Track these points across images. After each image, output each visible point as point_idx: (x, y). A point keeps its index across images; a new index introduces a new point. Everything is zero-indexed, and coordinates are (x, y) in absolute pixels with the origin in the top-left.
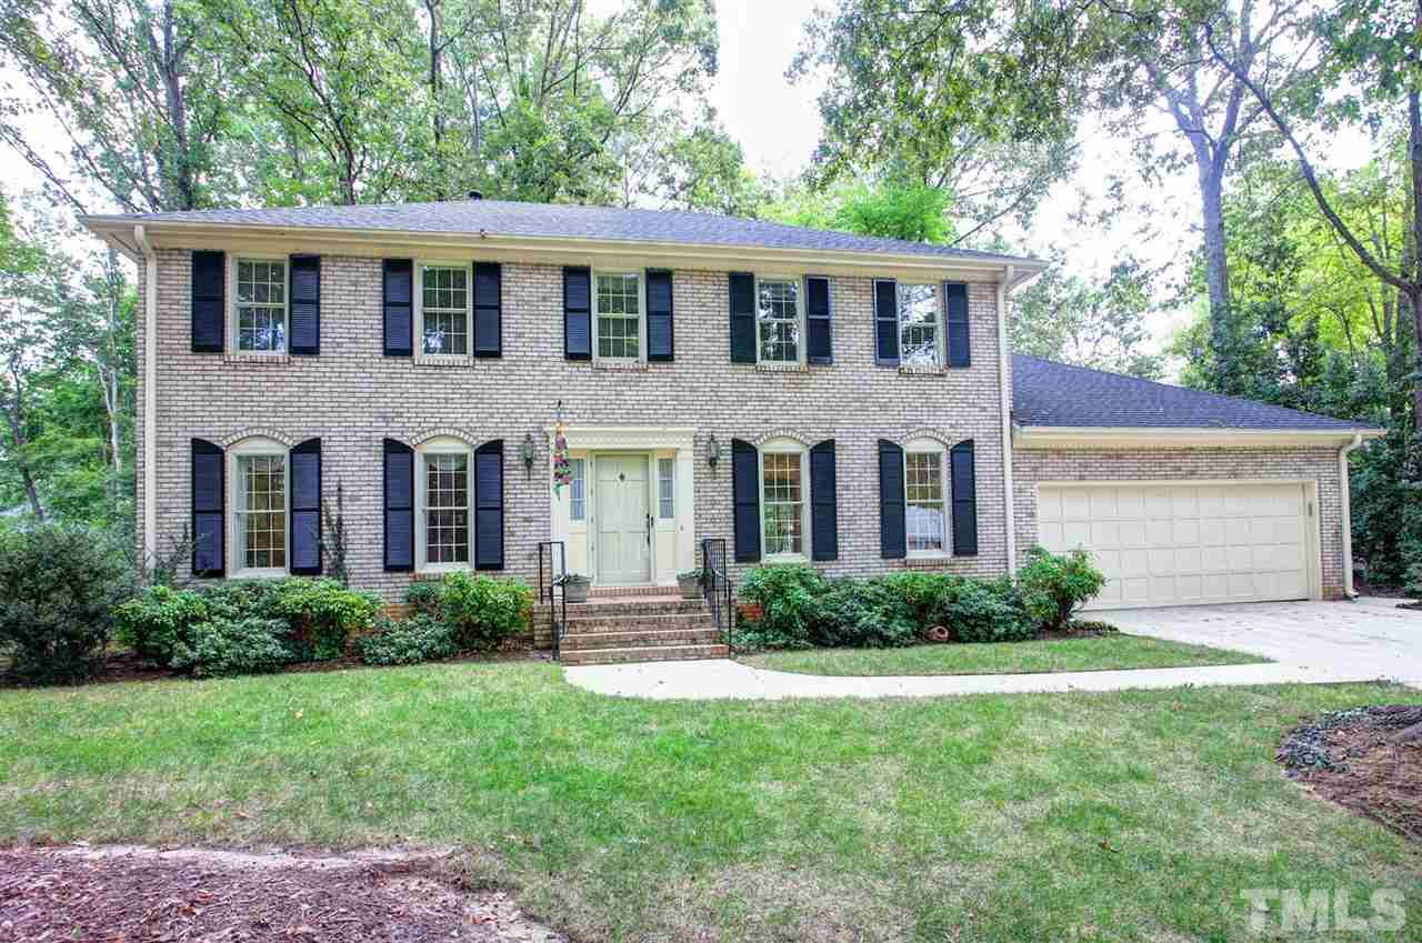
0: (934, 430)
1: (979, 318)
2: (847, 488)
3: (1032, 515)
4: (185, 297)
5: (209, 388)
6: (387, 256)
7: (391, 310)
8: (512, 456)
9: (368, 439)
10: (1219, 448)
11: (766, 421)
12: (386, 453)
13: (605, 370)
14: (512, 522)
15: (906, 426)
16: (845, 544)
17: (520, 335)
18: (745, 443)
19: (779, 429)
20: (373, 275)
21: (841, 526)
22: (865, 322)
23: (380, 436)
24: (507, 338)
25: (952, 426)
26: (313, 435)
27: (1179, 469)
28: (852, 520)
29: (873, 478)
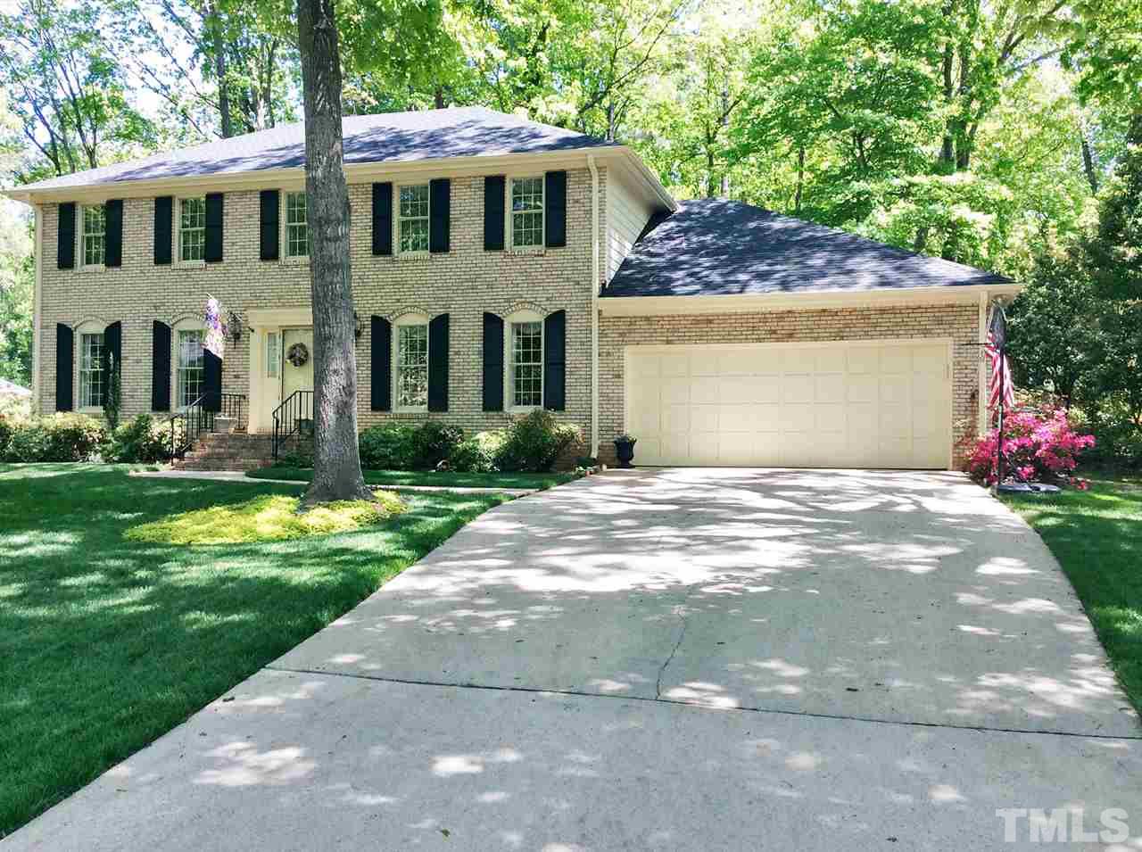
0: (531, 303)
1: (577, 201)
2: (457, 353)
3: (619, 376)
4: (56, 233)
5: (67, 291)
6: (158, 195)
9: (146, 321)
10: (824, 311)
11: (398, 301)
12: (154, 331)
13: (288, 266)
14: (227, 378)
15: (508, 301)
16: (454, 401)
17: (234, 244)
18: (381, 318)
19: (407, 306)
20: (151, 209)
21: (452, 385)
22: (478, 215)
23: (152, 319)
24: (227, 246)
25: (548, 299)
26: (117, 319)
27: (774, 332)
28: (461, 380)
29: (478, 345)
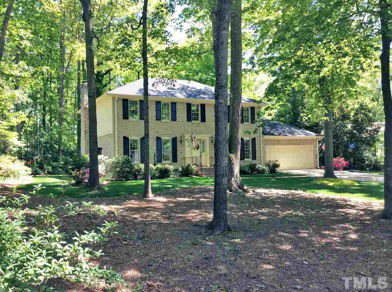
0: (249, 136)
4: (121, 108)
5: (126, 126)
6: (156, 101)
7: (157, 111)
8: (178, 141)
9: (154, 137)
12: (157, 139)
14: (178, 153)
15: (244, 135)
17: (179, 117)
20: (154, 104)
23: (156, 136)
24: (177, 117)
